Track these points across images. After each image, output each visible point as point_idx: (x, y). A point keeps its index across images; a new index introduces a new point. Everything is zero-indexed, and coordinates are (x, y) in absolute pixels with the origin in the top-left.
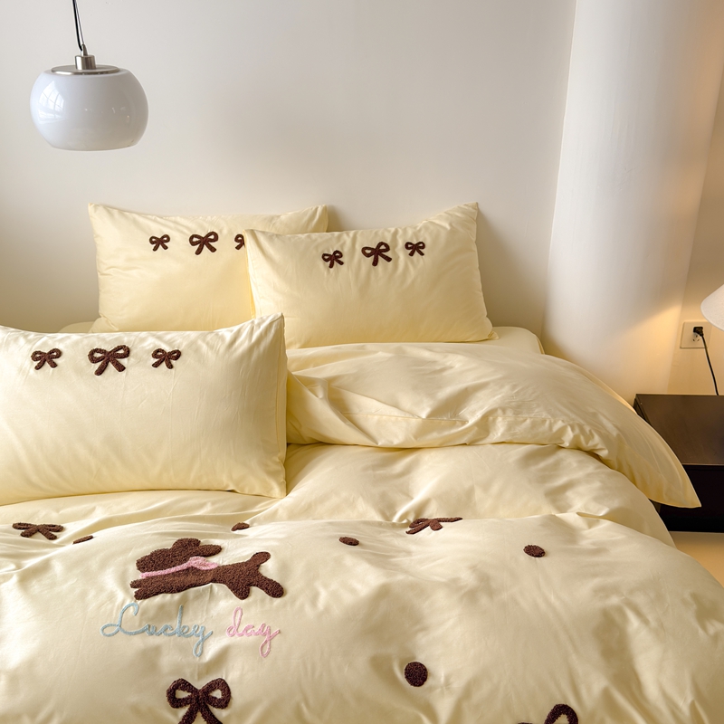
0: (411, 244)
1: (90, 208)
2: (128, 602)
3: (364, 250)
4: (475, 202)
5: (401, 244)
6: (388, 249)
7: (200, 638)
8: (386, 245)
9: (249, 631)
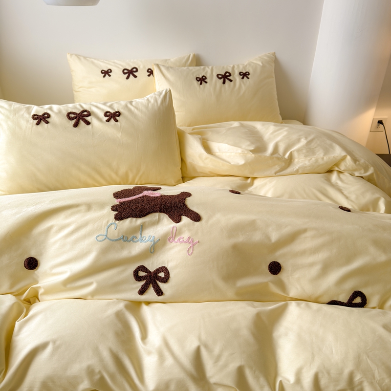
0: (242, 73)
1: (68, 56)
2: (111, 222)
3: (218, 75)
4: (273, 52)
5: (237, 73)
6: (230, 75)
8: (229, 73)
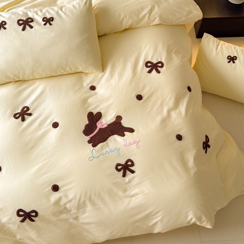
2: (91, 150)
7: (117, 150)
9: (130, 144)
